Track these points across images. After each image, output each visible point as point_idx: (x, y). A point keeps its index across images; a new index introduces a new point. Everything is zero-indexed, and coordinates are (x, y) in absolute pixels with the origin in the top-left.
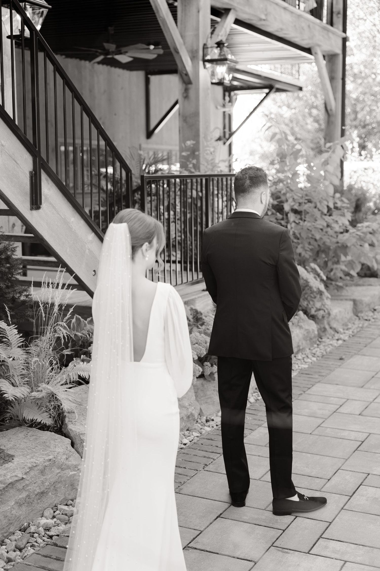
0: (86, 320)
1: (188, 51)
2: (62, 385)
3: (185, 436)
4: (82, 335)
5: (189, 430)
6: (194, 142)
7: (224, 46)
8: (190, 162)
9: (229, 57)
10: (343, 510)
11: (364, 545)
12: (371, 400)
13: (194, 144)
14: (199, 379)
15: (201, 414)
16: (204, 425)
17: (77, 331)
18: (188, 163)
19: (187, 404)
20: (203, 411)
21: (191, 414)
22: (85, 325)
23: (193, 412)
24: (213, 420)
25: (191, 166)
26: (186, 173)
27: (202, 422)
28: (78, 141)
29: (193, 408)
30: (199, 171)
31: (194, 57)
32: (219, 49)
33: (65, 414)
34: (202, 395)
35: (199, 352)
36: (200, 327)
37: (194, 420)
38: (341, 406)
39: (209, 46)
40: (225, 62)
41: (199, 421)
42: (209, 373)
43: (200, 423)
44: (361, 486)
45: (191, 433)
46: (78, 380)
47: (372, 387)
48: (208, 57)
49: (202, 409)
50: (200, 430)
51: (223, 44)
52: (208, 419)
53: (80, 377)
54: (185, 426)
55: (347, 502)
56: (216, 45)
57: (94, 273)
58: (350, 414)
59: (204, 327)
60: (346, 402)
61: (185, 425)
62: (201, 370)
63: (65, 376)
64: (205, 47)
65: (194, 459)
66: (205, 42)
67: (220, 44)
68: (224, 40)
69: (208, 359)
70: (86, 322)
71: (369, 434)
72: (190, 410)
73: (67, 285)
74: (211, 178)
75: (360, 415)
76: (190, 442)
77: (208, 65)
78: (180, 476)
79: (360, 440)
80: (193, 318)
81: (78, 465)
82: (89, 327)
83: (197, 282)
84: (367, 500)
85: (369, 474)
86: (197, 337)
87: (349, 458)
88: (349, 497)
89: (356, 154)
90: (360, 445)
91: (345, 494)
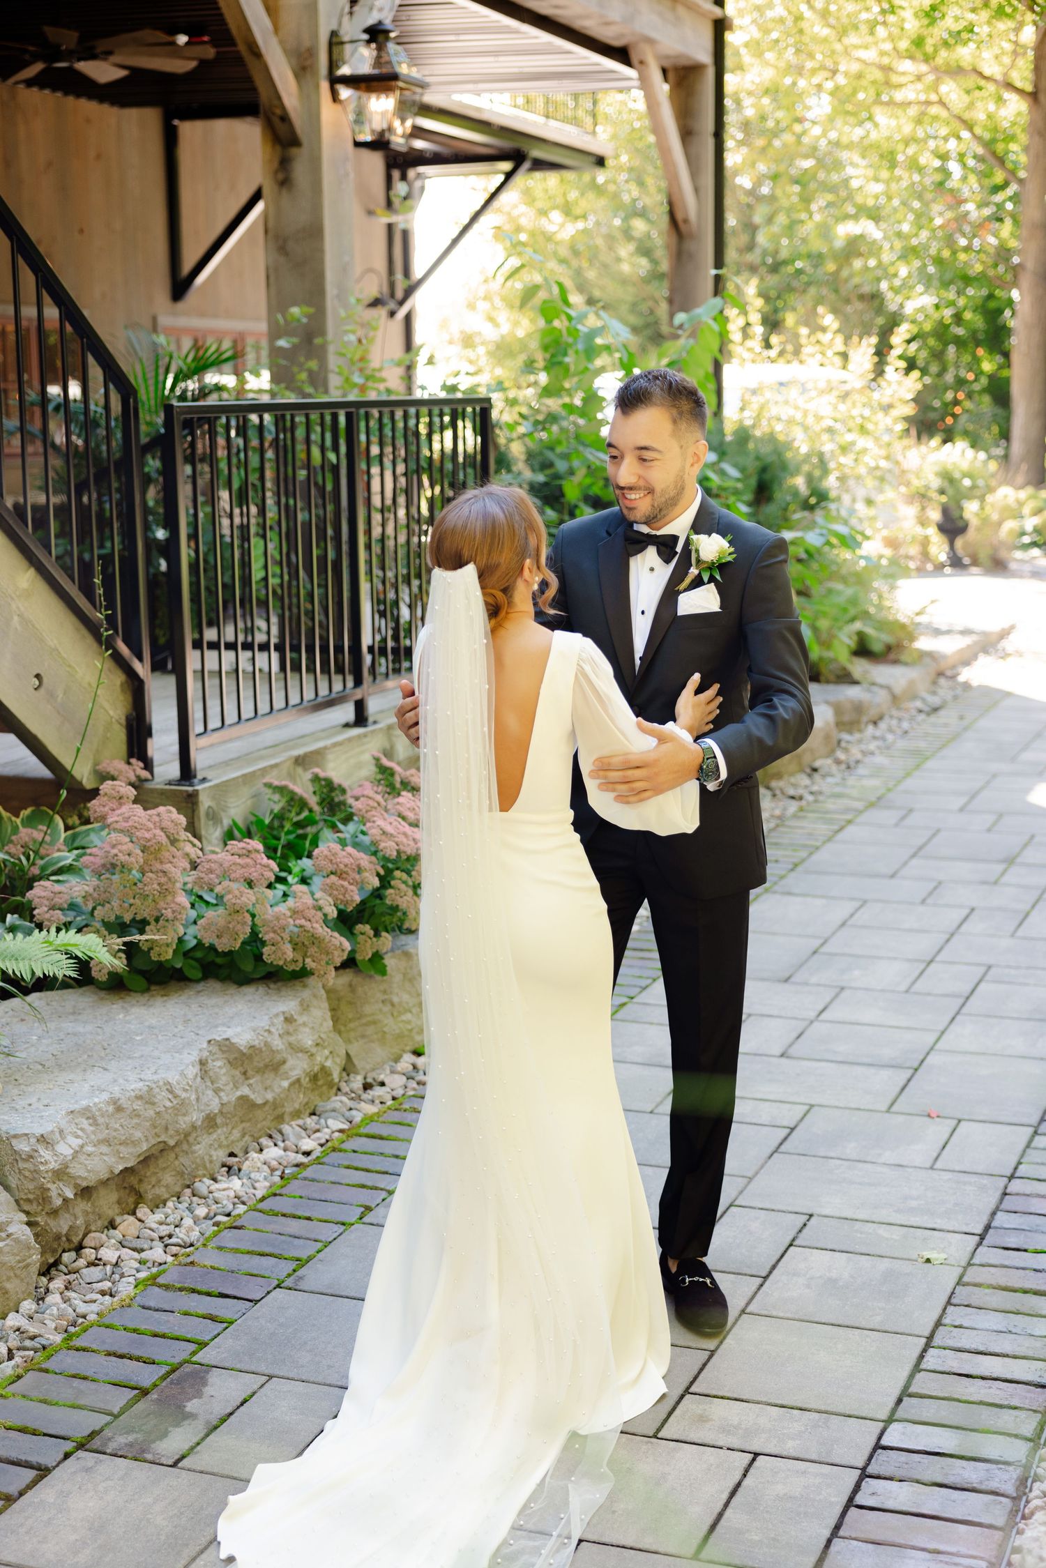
0: (17, 816)
1: (285, 51)
3: (306, 1130)
4: (7, 857)
5: (318, 1113)
6: (311, 310)
7: (387, 39)
8: (301, 366)
9: (403, 69)
10: (744, 1316)
11: (804, 1406)
12: (813, 1014)
13: (309, 316)
14: (341, 971)
15: (348, 1068)
16: (359, 1098)
18: (295, 369)
19: (310, 1043)
20: (356, 1061)
21: (323, 1068)
22: (15, 830)
23: (328, 1064)
24: (382, 1084)
25: (303, 376)
26: (292, 399)
27: (352, 1092)
29: (326, 1052)
30: (326, 392)
31: (303, 69)
32: (373, 45)
34: (350, 1016)
35: (341, 897)
36: (341, 826)
37: (331, 1085)
39: (346, 39)
40: (393, 83)
41: (345, 1088)
42: (369, 955)
43: (346, 1094)
44: (792, 1248)
45: (322, 1121)
46: (2, 984)
47: (814, 980)
48: (345, 70)
49: (352, 1054)
50: (348, 1114)
51: (387, 32)
52: (369, 1080)
53: (5, 975)
54: (307, 1104)
55: (756, 1293)
56: (366, 37)
57: (36, 682)
58: (756, 1055)
59: (351, 828)
61: (306, 1100)
62: (347, 946)
64: (335, 41)
65: (335, 1193)
66: (334, 27)
67: (376, 34)
68: (388, 23)
69: (367, 914)
70: (18, 821)
71: (807, 1108)
72: (319, 1058)
74: (362, 411)
75: (782, 1055)
76: (322, 1145)
77: (345, 93)
78: (296, 1241)
79: (785, 1123)
80: (320, 804)
81: (8, 1223)
82: (25, 834)
83: (330, 703)
84: (808, 1286)
85: (811, 1216)
86: (335, 855)
87: (757, 1173)
88: (759, 1280)
89: (756, 344)
90: (785, 1139)
91: (749, 1272)
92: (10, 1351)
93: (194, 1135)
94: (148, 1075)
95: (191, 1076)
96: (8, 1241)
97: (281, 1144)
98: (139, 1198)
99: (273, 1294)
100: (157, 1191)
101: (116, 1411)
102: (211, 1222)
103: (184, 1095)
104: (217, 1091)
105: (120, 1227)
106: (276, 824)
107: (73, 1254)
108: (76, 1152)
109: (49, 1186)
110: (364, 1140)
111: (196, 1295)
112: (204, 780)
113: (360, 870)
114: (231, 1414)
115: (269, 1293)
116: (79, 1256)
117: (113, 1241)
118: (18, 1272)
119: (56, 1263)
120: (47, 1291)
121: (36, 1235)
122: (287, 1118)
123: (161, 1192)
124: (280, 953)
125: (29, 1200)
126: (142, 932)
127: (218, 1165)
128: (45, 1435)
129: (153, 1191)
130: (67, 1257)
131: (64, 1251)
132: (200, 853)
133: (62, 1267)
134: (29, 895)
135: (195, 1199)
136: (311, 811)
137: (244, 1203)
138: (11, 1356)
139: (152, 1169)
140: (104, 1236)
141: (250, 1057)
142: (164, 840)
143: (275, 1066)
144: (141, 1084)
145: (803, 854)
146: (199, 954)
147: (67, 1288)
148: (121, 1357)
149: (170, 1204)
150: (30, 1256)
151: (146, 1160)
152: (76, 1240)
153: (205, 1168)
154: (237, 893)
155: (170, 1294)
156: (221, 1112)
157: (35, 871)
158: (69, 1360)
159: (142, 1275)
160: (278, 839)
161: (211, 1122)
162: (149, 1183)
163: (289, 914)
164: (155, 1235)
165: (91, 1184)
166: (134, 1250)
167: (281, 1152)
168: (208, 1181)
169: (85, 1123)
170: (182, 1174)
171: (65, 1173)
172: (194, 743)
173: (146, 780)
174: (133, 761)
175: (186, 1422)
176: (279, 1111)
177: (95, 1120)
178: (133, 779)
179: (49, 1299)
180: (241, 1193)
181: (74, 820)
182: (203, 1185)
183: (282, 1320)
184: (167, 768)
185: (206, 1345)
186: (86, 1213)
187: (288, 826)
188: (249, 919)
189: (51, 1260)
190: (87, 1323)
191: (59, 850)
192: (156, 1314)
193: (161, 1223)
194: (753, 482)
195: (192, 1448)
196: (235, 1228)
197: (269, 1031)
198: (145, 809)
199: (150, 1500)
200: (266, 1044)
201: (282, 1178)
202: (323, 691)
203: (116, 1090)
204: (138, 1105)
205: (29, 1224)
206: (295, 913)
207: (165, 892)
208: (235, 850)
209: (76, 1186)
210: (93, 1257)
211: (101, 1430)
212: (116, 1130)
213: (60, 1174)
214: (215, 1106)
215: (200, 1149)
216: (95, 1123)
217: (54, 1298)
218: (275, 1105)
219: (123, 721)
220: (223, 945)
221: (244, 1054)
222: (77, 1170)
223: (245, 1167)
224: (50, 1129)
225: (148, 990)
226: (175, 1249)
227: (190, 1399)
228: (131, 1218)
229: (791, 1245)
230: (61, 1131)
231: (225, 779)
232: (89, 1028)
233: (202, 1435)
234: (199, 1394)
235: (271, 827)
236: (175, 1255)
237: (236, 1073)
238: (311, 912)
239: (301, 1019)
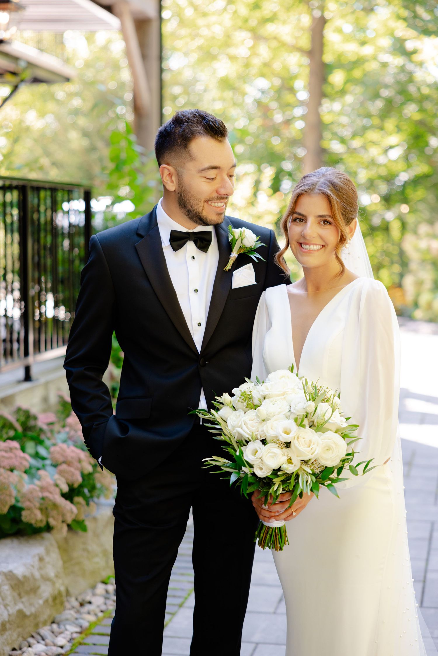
3: (54, 632)
5: (56, 621)
16: (80, 612)
19: (52, 575)
21: (59, 592)
35: (69, 478)
45: (62, 627)
50: (77, 622)
52: (80, 600)
54: (50, 616)
61: (50, 613)
62: (74, 511)
72: (57, 585)
76: (69, 642)
80: (22, 426)
86: (64, 451)
97: (43, 642)
110: (98, 637)
113: (80, 461)
122: (40, 625)
124: (32, 516)
141: (23, 584)
161: (4, 627)
163: (38, 489)
167: (44, 648)
176: (37, 620)
197: (32, 566)
200: (32, 575)
206: (42, 488)
214: (5, 617)
218: (35, 616)
221: (20, 581)
237: (15, 594)
238: (52, 488)
239: (47, 559)
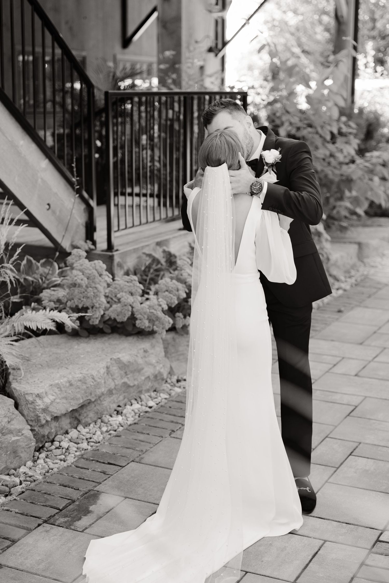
0: (39, 262)
2: (6, 337)
3: (151, 397)
4: (33, 279)
5: (157, 391)
6: (175, 53)
8: (169, 77)
10: (327, 483)
12: (370, 359)
13: (174, 55)
14: (169, 332)
15: (171, 373)
16: (174, 386)
17: (28, 274)
18: (167, 78)
19: (154, 361)
20: (174, 370)
21: (160, 372)
22: (38, 268)
23: (162, 370)
24: (185, 380)
25: (170, 81)
26: (164, 90)
27: (172, 382)
28: (39, 49)
29: (161, 365)
30: (180, 88)
33: (10, 370)
34: (173, 351)
35: (169, 301)
36: (172, 272)
37: (163, 379)
38: (335, 365)
41: (169, 381)
42: (181, 326)
43: (169, 384)
45: (158, 394)
46: (26, 331)
47: (373, 344)
49: (173, 366)
50: (169, 392)
52: (180, 378)
53: (26, 328)
54: (152, 387)
55: (333, 474)
57: (48, 207)
59: (176, 272)
60: (340, 361)
61: (152, 385)
62: (171, 321)
63: (8, 327)
65: (160, 424)
69: (181, 309)
70: (39, 265)
71: (364, 397)
72: (158, 368)
73: (15, 221)
74: (191, 96)
75: (356, 375)
76: (157, 404)
78: (142, 443)
79: (353, 404)
80: (166, 262)
81: (22, 429)
82: (42, 270)
83: (173, 219)
84: (355, 472)
85: (360, 443)
86: (168, 283)
87: (339, 424)
88: (335, 469)
89: (370, 70)
90: (353, 411)
91: (331, 465)
92: (21, 481)
93: (103, 397)
94: (84, 371)
95: (102, 373)
96: (22, 437)
97: (140, 403)
98: (79, 422)
99: (130, 464)
100: (87, 420)
101: (61, 508)
102: (108, 433)
103: (99, 380)
104: (113, 380)
105: (70, 434)
106: (147, 270)
107: (50, 444)
108: (52, 402)
109: (40, 415)
110: (174, 403)
111: (98, 463)
112: (117, 250)
113: (178, 290)
114: (108, 512)
115: (128, 464)
116: (52, 444)
117: (67, 439)
118: (26, 449)
119: (43, 447)
120: (38, 458)
121: (34, 435)
122: (143, 392)
123: (89, 420)
124: (143, 323)
125: (31, 420)
126: (86, 312)
127: (113, 410)
128: (31, 516)
129: (85, 420)
130: (47, 445)
131: (46, 442)
132: (112, 281)
133: (45, 449)
134: (41, 295)
135: (102, 424)
136: (162, 265)
137: (122, 426)
138: (21, 484)
139: (85, 410)
140: (63, 437)
141: (128, 366)
142: (97, 275)
143: (139, 371)
144: (81, 375)
145: (374, 290)
146: (110, 323)
147: (46, 457)
148: (65, 486)
149: (92, 425)
150: (31, 443)
151: (82, 407)
152: (51, 438)
153: (107, 411)
154: (126, 297)
155: (88, 462)
156: (115, 388)
157: (45, 285)
158: (44, 487)
159: (78, 454)
160: (147, 276)
161: (110, 392)
162: (83, 416)
163: (147, 307)
164: (84, 438)
165: (58, 415)
166: (75, 443)
167: (139, 406)
168: (108, 417)
169: (57, 390)
170: (97, 413)
171: (47, 410)
172: (113, 235)
173: (93, 250)
174: (88, 241)
175: (89, 514)
176: (140, 389)
177: (61, 389)
178: (87, 248)
179: (39, 461)
180: (122, 422)
181: (62, 265)
182: (106, 418)
183: (133, 475)
184: (102, 245)
185: (100, 483)
186: (56, 427)
187: (152, 271)
188: (130, 308)
189: (41, 446)
190: (53, 472)
191: (55, 277)
192: (81, 470)
193: (87, 433)
194: (365, 130)
195: (90, 525)
196: (118, 436)
197: (137, 356)
198: (90, 261)
199: (71, 545)
200: (135, 361)
201: (139, 417)
202: (170, 214)
203: (70, 377)
204: (79, 384)
205: (32, 430)
206: (150, 307)
207: (96, 296)
208: (126, 280)
209: (52, 415)
210: (58, 445)
211: (54, 515)
212: (69, 393)
213: (45, 410)
214: (112, 386)
215: (105, 403)
216: (61, 390)
217: (41, 461)
218: (138, 387)
219: (84, 224)
220: (119, 319)
221: (125, 365)
222: (52, 409)
223: (124, 412)
224: (41, 391)
225: (88, 337)
226: (92, 444)
227: (92, 505)
228: (75, 430)
229: (350, 455)
230: (46, 393)
231: (125, 250)
232: (63, 351)
233: (95, 520)
234: (95, 503)
235: (144, 271)
236: (92, 446)
237: (122, 372)
238: (157, 307)
239: (151, 351)
